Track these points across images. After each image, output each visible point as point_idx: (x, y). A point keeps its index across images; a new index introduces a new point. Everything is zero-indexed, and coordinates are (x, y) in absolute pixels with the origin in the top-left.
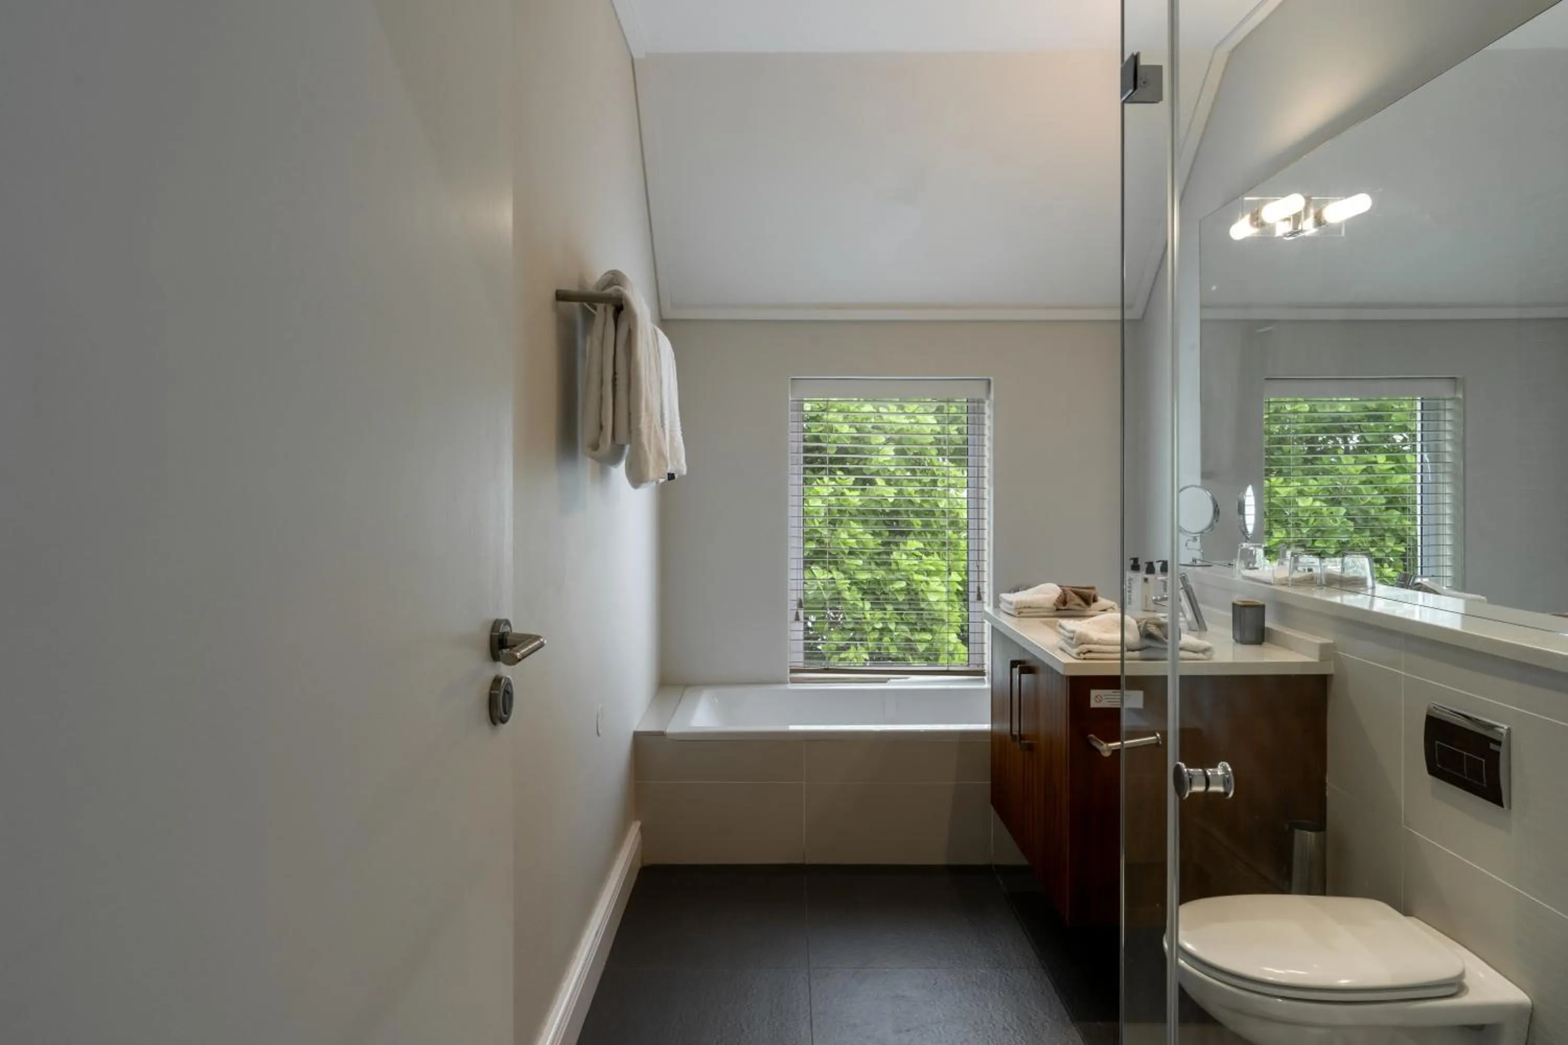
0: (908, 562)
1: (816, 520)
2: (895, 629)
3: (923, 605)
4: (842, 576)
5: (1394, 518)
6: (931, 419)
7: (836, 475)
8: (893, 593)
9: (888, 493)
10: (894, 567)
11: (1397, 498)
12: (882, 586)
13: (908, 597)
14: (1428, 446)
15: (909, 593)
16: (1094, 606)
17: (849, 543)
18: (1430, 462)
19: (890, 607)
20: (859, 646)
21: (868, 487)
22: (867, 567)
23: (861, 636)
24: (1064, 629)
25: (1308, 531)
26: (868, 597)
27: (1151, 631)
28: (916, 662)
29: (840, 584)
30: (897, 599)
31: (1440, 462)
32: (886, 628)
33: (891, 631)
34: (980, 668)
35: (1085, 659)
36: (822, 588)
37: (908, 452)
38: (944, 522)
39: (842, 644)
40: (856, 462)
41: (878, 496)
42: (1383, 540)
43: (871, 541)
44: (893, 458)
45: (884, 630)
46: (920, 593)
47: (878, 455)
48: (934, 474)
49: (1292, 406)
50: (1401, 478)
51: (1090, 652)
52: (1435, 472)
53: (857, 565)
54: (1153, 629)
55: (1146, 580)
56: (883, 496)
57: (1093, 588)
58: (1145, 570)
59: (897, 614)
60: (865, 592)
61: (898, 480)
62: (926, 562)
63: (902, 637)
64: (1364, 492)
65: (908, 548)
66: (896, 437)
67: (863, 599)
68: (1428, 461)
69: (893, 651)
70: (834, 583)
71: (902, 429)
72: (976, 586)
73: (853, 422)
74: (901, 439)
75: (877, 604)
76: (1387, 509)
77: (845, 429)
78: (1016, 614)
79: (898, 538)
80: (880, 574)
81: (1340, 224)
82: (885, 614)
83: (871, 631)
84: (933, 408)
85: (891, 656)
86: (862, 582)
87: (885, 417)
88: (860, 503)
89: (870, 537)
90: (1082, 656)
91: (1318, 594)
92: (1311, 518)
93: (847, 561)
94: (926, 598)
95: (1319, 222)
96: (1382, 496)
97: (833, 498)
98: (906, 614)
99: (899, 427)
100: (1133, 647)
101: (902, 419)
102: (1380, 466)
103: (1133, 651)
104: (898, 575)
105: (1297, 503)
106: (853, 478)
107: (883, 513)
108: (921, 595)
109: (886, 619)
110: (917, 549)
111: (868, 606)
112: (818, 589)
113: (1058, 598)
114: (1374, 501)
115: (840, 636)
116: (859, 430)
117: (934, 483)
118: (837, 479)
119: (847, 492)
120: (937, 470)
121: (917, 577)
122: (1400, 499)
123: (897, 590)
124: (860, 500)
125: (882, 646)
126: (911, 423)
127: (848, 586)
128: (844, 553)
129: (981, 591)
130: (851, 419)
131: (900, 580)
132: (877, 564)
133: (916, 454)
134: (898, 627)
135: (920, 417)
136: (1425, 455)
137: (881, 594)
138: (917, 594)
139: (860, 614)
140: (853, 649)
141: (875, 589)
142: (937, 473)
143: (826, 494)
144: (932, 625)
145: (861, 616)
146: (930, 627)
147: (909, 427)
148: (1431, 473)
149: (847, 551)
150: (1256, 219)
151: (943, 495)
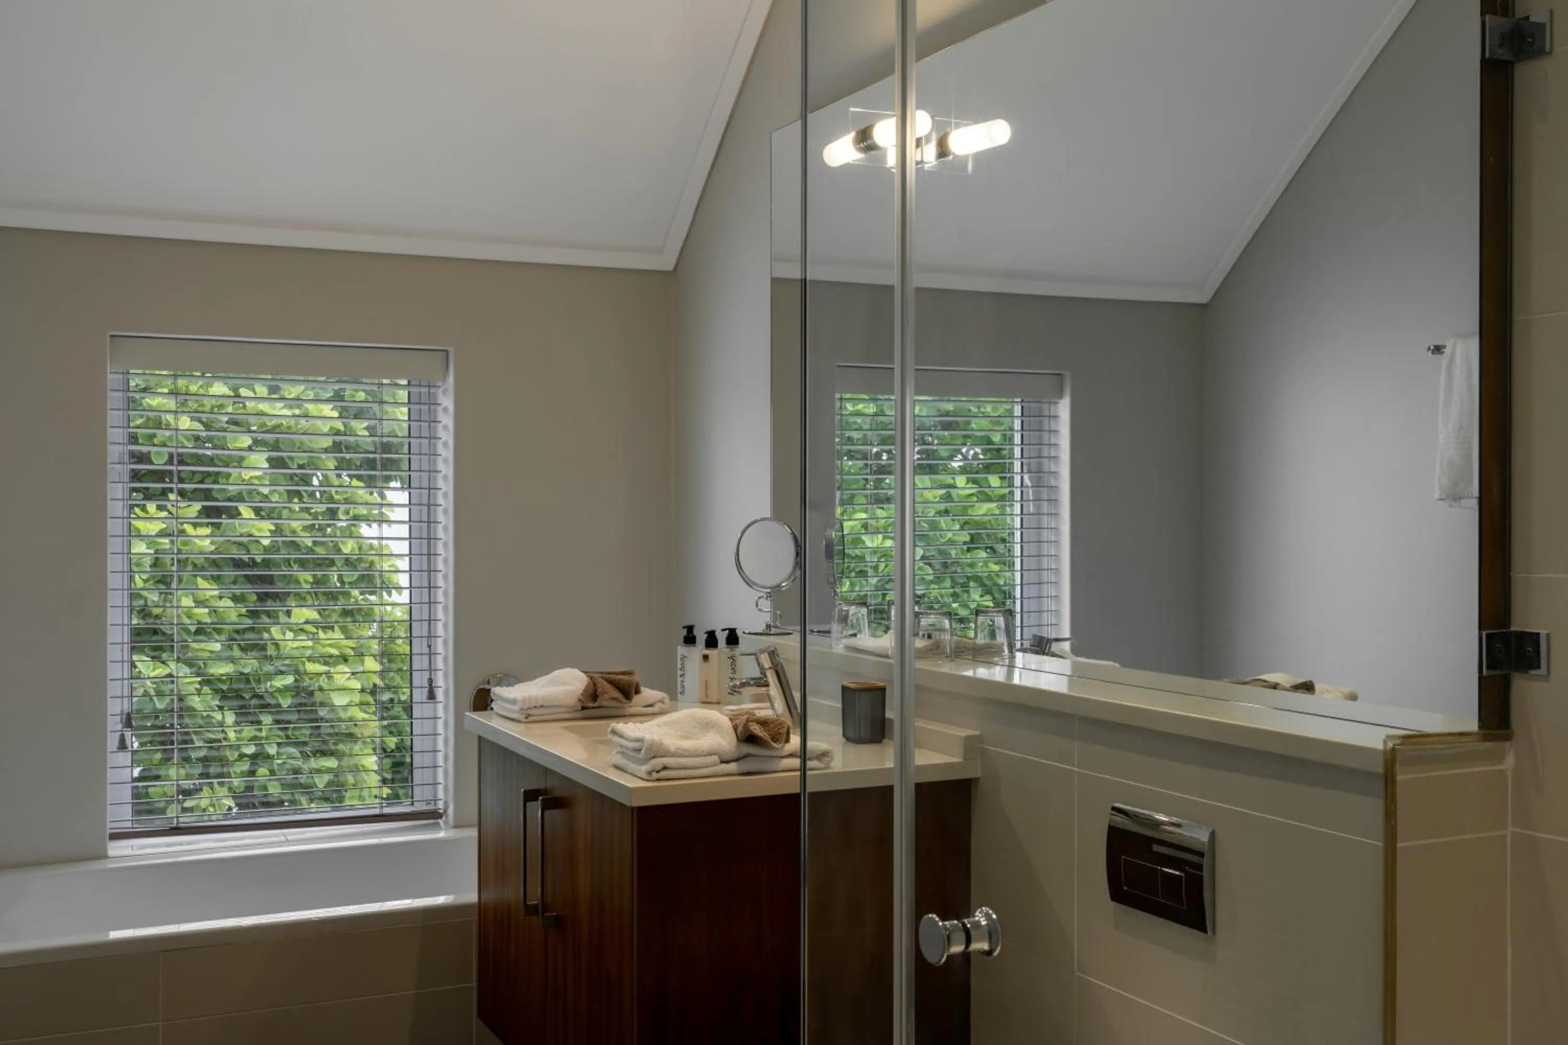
0: (296, 644)
1: (137, 577)
2: (278, 753)
3: (323, 712)
4: (187, 670)
5: (980, 562)
6: (327, 410)
7: (168, 500)
8: (271, 694)
9: (260, 530)
10: (271, 651)
11: (981, 534)
12: (254, 685)
13: (297, 701)
14: (1029, 464)
15: (297, 695)
16: (636, 699)
17: (196, 614)
18: (1032, 487)
19: (267, 719)
20: (216, 786)
21: (225, 521)
22: (227, 654)
23: (219, 770)
24: (621, 736)
25: (878, 582)
26: (227, 703)
27: (755, 731)
28: (313, 805)
29: (184, 684)
30: (279, 706)
31: (1044, 487)
32: (260, 754)
33: (269, 757)
34: (431, 807)
35: (658, 780)
36: (153, 693)
37: (290, 464)
38: (351, 576)
39: (187, 784)
40: (198, 477)
41: (241, 536)
42: (968, 592)
43: (232, 612)
44: (266, 474)
45: (259, 757)
46: (317, 693)
47: (241, 467)
48: (331, 500)
49: (854, 406)
50: (985, 507)
51: (665, 768)
52: (1037, 499)
53: (212, 652)
54: (756, 729)
55: (706, 657)
56: (251, 535)
57: (629, 673)
58: (704, 642)
59: (280, 729)
60: (224, 696)
61: (273, 509)
62: (322, 642)
63: (288, 766)
64: (944, 526)
65: (293, 620)
66: (270, 437)
67: (221, 708)
68: (1029, 484)
69: (274, 790)
70: (172, 682)
71: (279, 426)
72: (428, 676)
73: (196, 412)
74: (277, 441)
75: (245, 715)
76: (969, 550)
77: (185, 422)
78: (522, 718)
79: (270, 605)
80: (250, 665)
81: (967, 157)
82: (260, 730)
83: (236, 761)
84: (328, 392)
85: (270, 799)
86: (220, 680)
87: (250, 405)
88: (213, 548)
89: (230, 603)
90: (655, 775)
91: (946, 668)
92: (880, 564)
93: (194, 645)
94: (326, 701)
95: (943, 152)
96: (964, 532)
97: (166, 541)
98: (294, 728)
99: (274, 422)
100: (728, 757)
101: (278, 409)
102: (961, 492)
103: (727, 762)
104: (278, 664)
105: (864, 542)
106: (197, 506)
107: (253, 564)
108: (318, 697)
109: (261, 738)
110: (307, 622)
111: (230, 718)
112: (146, 694)
113: (585, 691)
114: (956, 538)
115: (182, 772)
116: (208, 426)
117: (332, 514)
118: (169, 506)
119: (189, 529)
120: (337, 492)
121: (311, 667)
122: (984, 536)
123: (279, 690)
124: (212, 543)
125: (256, 784)
126: (294, 416)
127: (198, 686)
128: (187, 631)
129: (433, 685)
130: (193, 405)
131: (282, 673)
132: (243, 649)
133: (301, 467)
134: (283, 750)
135: (311, 408)
136: (1026, 477)
137: (251, 698)
138: (311, 694)
139: (218, 731)
140: (206, 791)
141: (240, 690)
142: (336, 497)
143: (153, 533)
144: (335, 744)
145: (220, 736)
146: (332, 747)
147: (292, 422)
148: (1033, 500)
149: (193, 629)
150: (864, 139)
151: (347, 534)
